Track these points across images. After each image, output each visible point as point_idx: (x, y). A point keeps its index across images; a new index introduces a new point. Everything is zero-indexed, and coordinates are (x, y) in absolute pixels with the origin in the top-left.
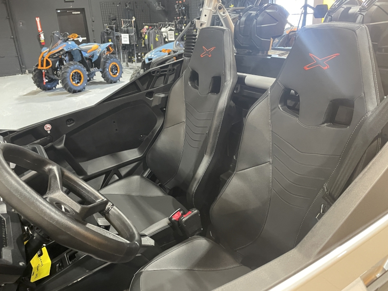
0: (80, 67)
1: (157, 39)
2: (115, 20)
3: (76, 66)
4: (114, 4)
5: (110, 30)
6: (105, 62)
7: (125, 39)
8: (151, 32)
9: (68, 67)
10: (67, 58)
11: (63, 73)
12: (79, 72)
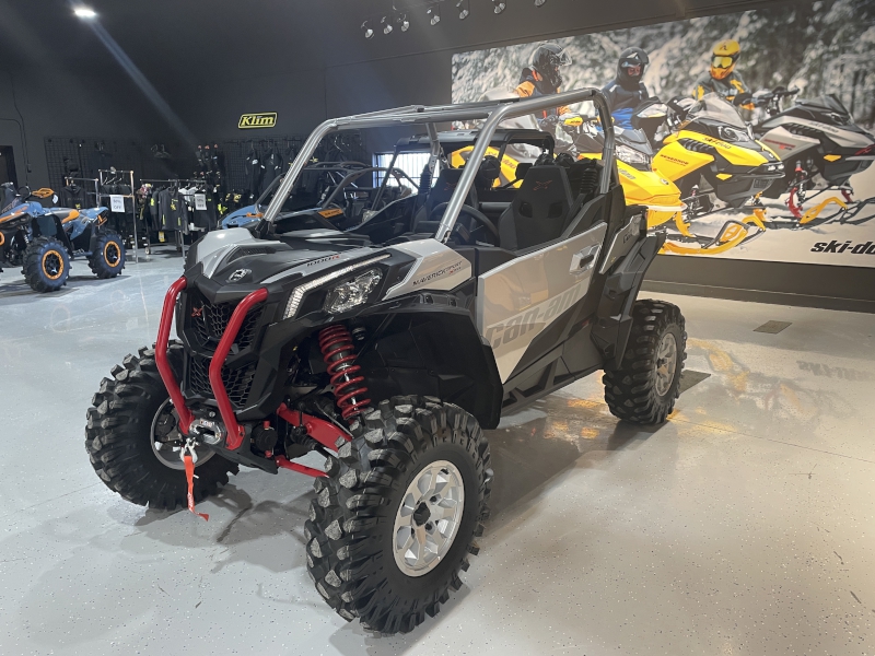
0: (58, 245)
1: (173, 207)
2: (76, 170)
3: (52, 244)
4: (71, 142)
5: (79, 188)
6: (98, 240)
7: (117, 204)
8: (161, 193)
9: (39, 245)
10: (30, 231)
11: (30, 256)
12: (57, 254)
